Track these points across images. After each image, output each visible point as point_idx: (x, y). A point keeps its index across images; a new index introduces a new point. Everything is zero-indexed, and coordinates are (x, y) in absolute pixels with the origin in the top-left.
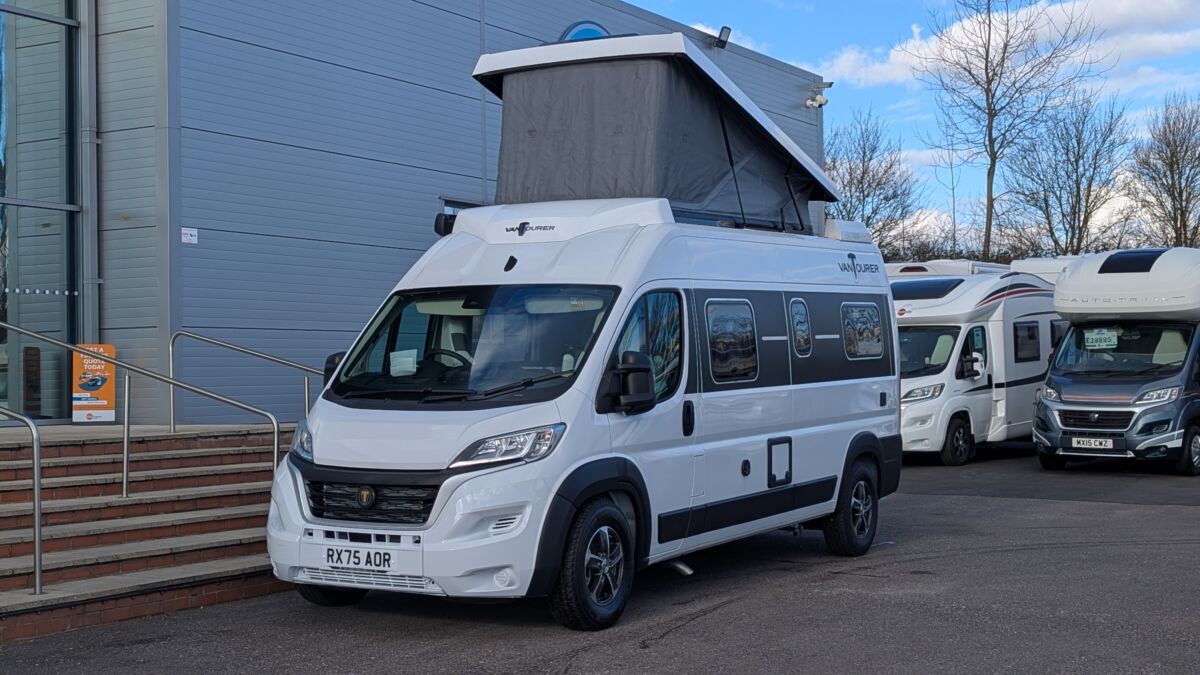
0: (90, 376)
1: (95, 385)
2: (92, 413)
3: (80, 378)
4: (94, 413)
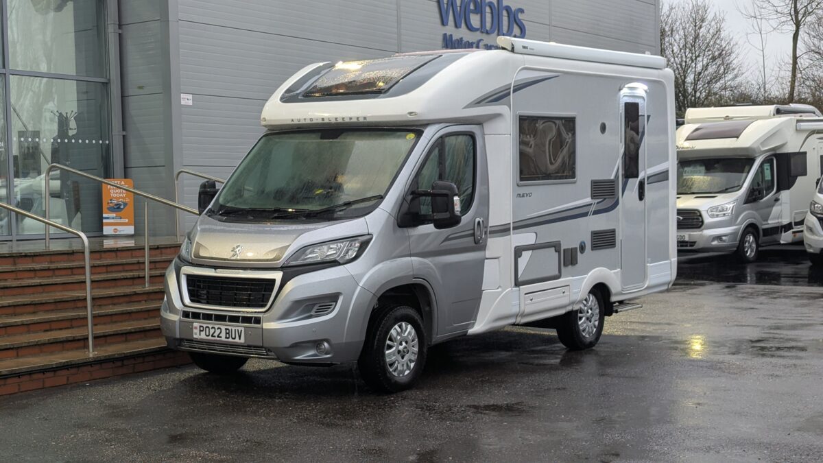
0: (115, 202)
1: (119, 208)
2: (118, 229)
3: (108, 203)
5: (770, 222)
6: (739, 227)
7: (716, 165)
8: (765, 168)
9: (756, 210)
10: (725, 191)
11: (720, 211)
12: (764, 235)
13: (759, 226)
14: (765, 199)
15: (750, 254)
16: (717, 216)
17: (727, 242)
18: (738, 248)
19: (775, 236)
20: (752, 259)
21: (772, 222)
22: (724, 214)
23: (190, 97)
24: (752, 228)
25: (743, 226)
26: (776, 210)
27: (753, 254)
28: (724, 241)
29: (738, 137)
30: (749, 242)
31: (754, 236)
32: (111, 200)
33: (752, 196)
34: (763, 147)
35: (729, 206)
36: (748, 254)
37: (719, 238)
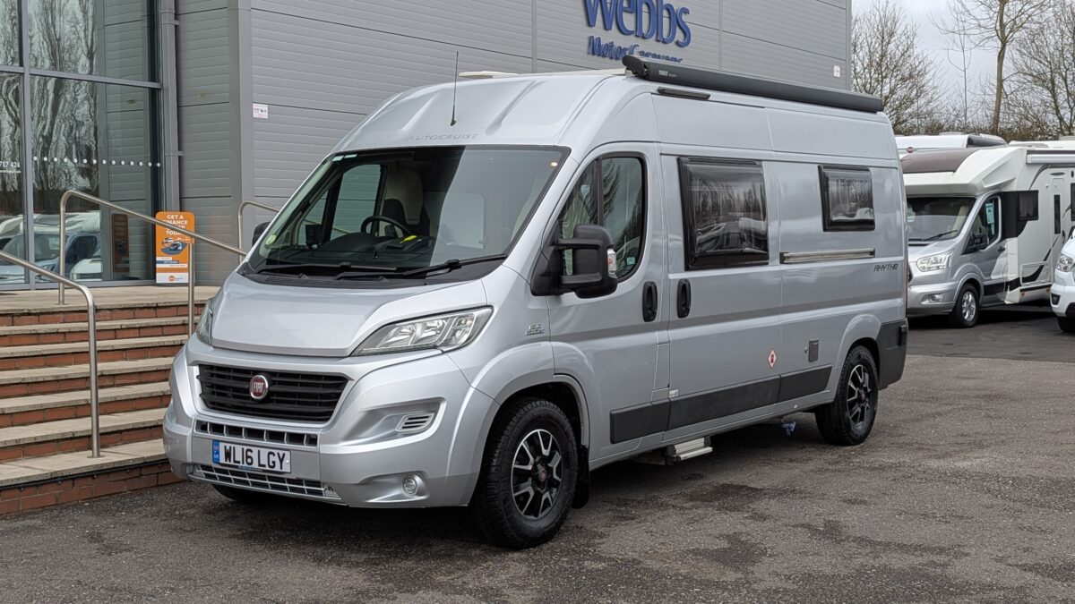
0: (171, 241)
1: (176, 249)
2: (174, 275)
3: (163, 243)
4: (176, 275)
5: (993, 277)
6: (957, 283)
7: (927, 206)
8: (987, 209)
9: (976, 263)
10: (939, 237)
11: (933, 263)
12: (985, 294)
13: (980, 281)
14: (988, 247)
15: (968, 316)
16: (929, 269)
17: (940, 301)
18: (954, 309)
19: (999, 295)
20: (971, 324)
21: (995, 277)
22: (938, 267)
23: (265, 107)
24: (972, 285)
25: (961, 282)
26: (1000, 261)
27: (972, 316)
28: (938, 301)
29: (954, 171)
30: (968, 301)
31: (974, 295)
32: (166, 239)
33: (972, 245)
34: (986, 183)
35: (943, 257)
36: (966, 317)
37: (931, 296)
